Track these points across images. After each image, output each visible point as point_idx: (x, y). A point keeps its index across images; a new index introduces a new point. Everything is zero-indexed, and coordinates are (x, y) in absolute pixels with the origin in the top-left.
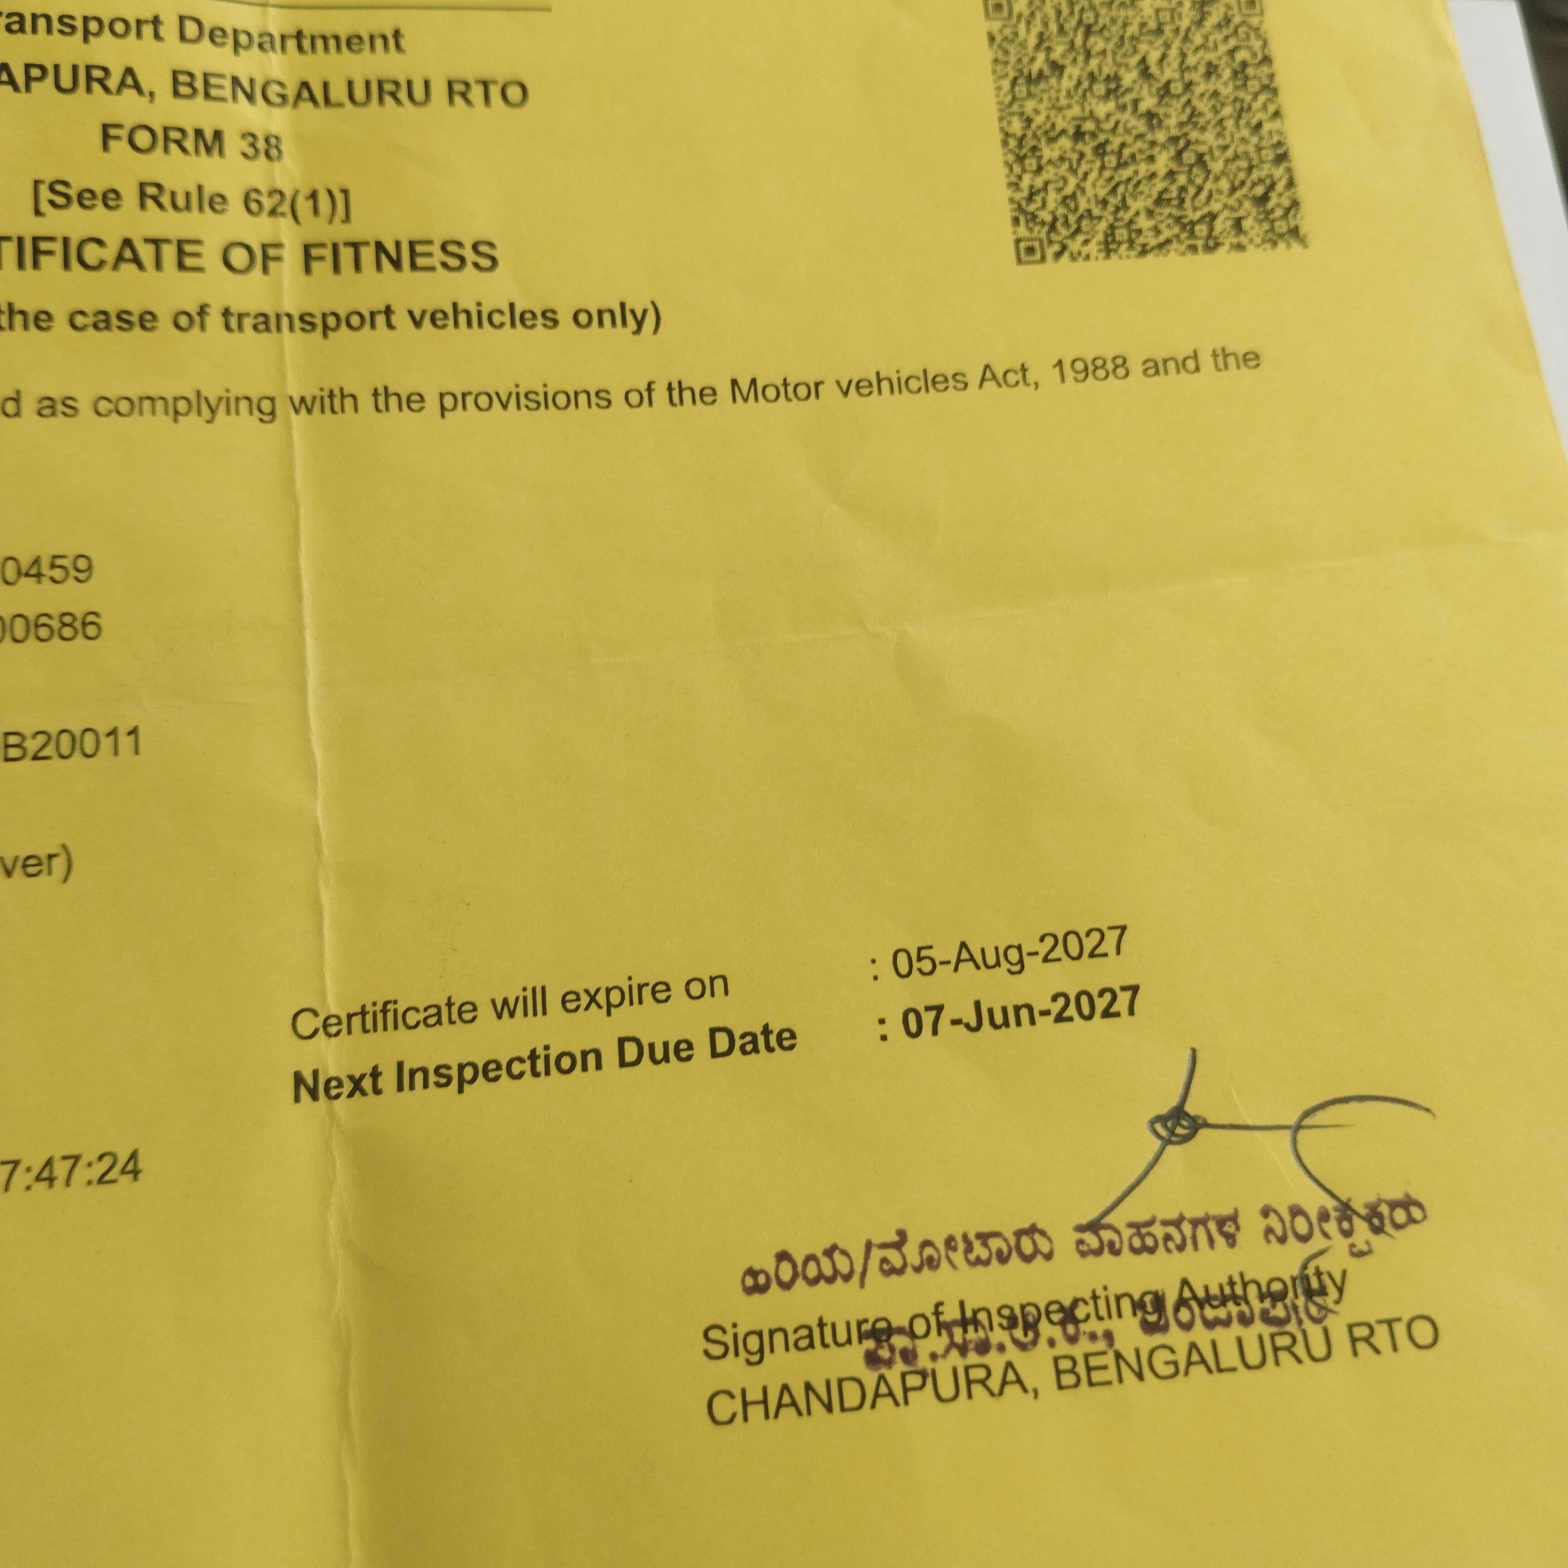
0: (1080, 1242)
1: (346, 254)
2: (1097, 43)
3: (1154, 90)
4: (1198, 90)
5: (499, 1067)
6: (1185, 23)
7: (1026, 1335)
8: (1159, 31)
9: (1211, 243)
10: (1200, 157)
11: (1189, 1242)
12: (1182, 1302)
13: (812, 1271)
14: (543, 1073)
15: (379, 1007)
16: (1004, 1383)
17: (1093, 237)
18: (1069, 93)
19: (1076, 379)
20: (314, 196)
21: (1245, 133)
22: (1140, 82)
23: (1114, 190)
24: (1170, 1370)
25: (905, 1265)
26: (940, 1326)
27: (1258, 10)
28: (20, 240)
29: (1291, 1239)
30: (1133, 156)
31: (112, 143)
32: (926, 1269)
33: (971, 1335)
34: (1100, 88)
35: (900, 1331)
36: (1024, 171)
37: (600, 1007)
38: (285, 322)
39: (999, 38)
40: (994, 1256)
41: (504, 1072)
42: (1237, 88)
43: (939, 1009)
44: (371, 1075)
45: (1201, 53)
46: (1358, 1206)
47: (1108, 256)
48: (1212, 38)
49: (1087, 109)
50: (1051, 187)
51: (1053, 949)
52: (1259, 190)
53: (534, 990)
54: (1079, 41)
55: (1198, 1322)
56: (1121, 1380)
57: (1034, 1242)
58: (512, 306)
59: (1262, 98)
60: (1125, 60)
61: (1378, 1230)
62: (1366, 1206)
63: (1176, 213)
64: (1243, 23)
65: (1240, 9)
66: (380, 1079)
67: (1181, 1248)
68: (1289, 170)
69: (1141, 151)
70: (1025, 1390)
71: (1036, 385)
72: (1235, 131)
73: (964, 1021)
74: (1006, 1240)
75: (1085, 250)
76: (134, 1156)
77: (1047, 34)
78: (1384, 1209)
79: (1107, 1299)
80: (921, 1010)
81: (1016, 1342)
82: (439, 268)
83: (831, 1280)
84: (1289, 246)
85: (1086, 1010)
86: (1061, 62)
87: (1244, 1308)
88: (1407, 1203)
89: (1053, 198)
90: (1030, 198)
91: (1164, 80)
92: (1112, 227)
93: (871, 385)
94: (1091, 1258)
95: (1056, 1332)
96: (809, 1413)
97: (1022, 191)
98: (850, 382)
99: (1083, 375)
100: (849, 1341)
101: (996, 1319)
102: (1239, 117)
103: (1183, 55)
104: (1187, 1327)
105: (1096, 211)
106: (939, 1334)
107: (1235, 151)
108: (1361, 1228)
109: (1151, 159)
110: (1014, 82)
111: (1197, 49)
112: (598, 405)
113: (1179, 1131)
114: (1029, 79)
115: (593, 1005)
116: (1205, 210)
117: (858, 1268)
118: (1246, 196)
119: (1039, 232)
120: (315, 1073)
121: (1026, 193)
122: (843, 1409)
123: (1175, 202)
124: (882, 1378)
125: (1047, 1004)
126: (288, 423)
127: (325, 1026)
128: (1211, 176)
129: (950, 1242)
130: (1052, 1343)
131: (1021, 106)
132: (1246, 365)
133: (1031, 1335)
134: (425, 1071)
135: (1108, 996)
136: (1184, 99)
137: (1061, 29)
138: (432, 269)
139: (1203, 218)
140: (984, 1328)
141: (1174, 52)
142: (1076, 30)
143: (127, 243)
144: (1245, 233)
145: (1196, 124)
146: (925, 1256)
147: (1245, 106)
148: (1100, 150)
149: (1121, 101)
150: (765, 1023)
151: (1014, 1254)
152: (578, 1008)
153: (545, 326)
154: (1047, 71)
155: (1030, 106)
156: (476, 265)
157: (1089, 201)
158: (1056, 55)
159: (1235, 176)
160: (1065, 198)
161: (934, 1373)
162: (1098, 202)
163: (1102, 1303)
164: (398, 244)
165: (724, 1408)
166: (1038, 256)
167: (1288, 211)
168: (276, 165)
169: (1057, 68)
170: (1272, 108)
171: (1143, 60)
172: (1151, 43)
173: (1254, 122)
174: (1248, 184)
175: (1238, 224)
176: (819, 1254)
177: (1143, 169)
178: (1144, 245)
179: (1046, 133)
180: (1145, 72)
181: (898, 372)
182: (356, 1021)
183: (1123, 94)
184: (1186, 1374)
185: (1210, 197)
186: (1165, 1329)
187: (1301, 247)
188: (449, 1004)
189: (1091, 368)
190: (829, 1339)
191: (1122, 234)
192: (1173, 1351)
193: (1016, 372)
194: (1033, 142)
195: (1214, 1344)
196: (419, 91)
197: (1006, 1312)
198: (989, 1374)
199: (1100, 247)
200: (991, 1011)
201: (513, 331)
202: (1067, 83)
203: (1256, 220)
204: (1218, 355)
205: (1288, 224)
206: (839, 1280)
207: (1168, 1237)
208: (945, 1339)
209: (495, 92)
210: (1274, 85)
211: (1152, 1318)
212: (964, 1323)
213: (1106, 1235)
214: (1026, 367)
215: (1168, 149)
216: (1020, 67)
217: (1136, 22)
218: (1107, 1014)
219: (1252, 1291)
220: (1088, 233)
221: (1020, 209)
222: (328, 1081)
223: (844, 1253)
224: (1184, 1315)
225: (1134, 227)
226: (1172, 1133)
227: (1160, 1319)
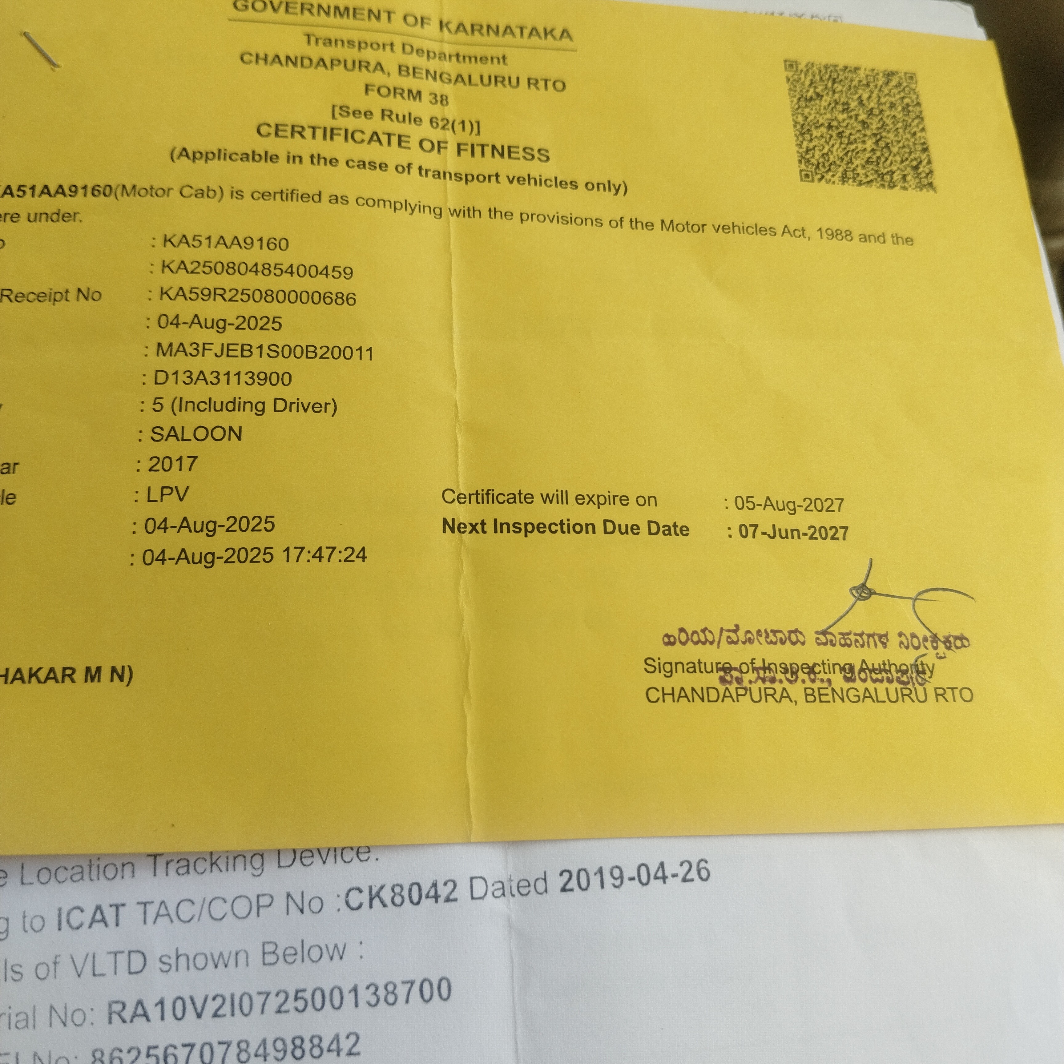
0: (818, 639)
1: (478, 150)
2: (838, 87)
3: (865, 111)
4: (887, 113)
5: (545, 527)
6: (880, 83)
7: (792, 677)
8: (868, 85)
9: (892, 185)
10: (887, 144)
11: (866, 644)
12: (862, 670)
13: (695, 638)
14: (566, 532)
15: (485, 492)
16: (782, 697)
17: (836, 174)
18: (825, 108)
19: (827, 238)
20: (463, 122)
21: (908, 136)
22: (859, 107)
23: (846, 154)
24: (856, 699)
25: (738, 640)
26: (754, 669)
27: (914, 81)
28: (325, 129)
29: (911, 647)
30: (855, 140)
31: (370, 92)
32: (747, 643)
33: (767, 674)
34: (840, 108)
35: (735, 669)
36: (804, 139)
37: (594, 504)
38: (448, 175)
39: (791, 80)
40: (778, 641)
41: (547, 529)
42: (904, 115)
43: (756, 526)
44: (481, 524)
45: (887, 97)
46: (940, 636)
47: (843, 184)
48: (892, 91)
49: (834, 116)
50: (816, 148)
51: (809, 506)
52: (915, 163)
53: (562, 491)
54: (830, 85)
55: (869, 679)
56: (834, 701)
57: (797, 637)
58: (556, 178)
59: (916, 121)
60: (852, 96)
61: (949, 648)
62: (944, 637)
63: (875, 168)
64: (907, 86)
65: (906, 80)
66: (485, 526)
67: (862, 646)
68: (928, 156)
69: (859, 138)
70: (791, 701)
71: (809, 238)
72: (903, 134)
73: (767, 533)
74: (784, 634)
75: (833, 179)
76: (363, 549)
77: (814, 80)
78: (952, 639)
79: (829, 664)
80: (748, 526)
81: (787, 679)
82: (522, 158)
83: (704, 643)
84: (928, 191)
85: (824, 536)
86: (821, 93)
87: (889, 675)
88: (962, 638)
89: (817, 154)
90: (807, 152)
91: (870, 107)
92: (845, 171)
93: (729, 228)
94: (822, 646)
95: (806, 677)
96: (693, 701)
97: (803, 148)
98: (719, 226)
99: (831, 237)
100: (712, 671)
101: (779, 669)
102: (905, 129)
103: (879, 98)
104: (864, 681)
105: (838, 162)
106: (753, 672)
107: (903, 144)
108: (941, 646)
109: (864, 142)
110: (799, 99)
111: (886, 95)
112: (596, 225)
113: (863, 595)
114: (806, 100)
115: (591, 502)
116: (889, 169)
117: (717, 639)
118: (908, 165)
119: (811, 168)
120: (453, 520)
121: (805, 150)
122: (709, 701)
123: (875, 163)
124: (727, 688)
125: (806, 531)
126: (448, 219)
127: (458, 498)
128: (892, 154)
129: (759, 632)
130: (803, 681)
131: (802, 111)
132: (907, 244)
133: (794, 677)
134: (508, 524)
135: (834, 530)
136: (879, 117)
137: (821, 79)
138: (519, 159)
139: (888, 172)
140: (773, 672)
141: (874, 95)
142: (828, 80)
143: (375, 133)
144: (908, 182)
145: (885, 129)
146: (747, 638)
147: (908, 124)
148: (840, 135)
149: (849, 114)
150: (674, 522)
151: (788, 641)
152: (584, 502)
153: (571, 188)
154: (814, 97)
155: (807, 111)
156: (539, 159)
157: (834, 157)
158: (819, 89)
159: (903, 155)
160: (823, 154)
161: (750, 688)
162: (839, 159)
163: (826, 666)
164: (503, 147)
165: (654, 695)
166: (810, 179)
167: (928, 174)
168: (445, 107)
169: (820, 96)
170: (921, 127)
171: (860, 97)
172: (864, 90)
173: (912, 132)
174: (909, 160)
175: (904, 177)
176: (699, 631)
177: (860, 146)
178: (861, 181)
179: (814, 124)
180: (861, 103)
181: (743, 223)
182: (473, 498)
183: (851, 111)
184: (863, 701)
185: (891, 163)
186: (854, 681)
187: (934, 192)
188: (520, 494)
189: (835, 234)
190: (703, 669)
191: (850, 174)
192: (858, 691)
193: (799, 231)
194: (808, 127)
195: (875, 689)
196: (514, 81)
197: (783, 666)
198: (775, 692)
199: (840, 179)
200: (780, 530)
201: (556, 189)
202: (824, 103)
203: (913, 177)
204: (894, 237)
205: (928, 180)
206: (708, 644)
207: (857, 641)
208: (755, 675)
209: (550, 84)
210: (922, 116)
211: (849, 675)
212: (764, 669)
213: (829, 637)
214: (804, 229)
215: (872, 139)
216: (802, 93)
217: (857, 79)
218: (833, 538)
219: (893, 668)
220: (834, 172)
221: (802, 156)
222: (459, 525)
223: (710, 632)
224: (863, 675)
225: (855, 172)
226: (860, 596)
227: (852, 676)
